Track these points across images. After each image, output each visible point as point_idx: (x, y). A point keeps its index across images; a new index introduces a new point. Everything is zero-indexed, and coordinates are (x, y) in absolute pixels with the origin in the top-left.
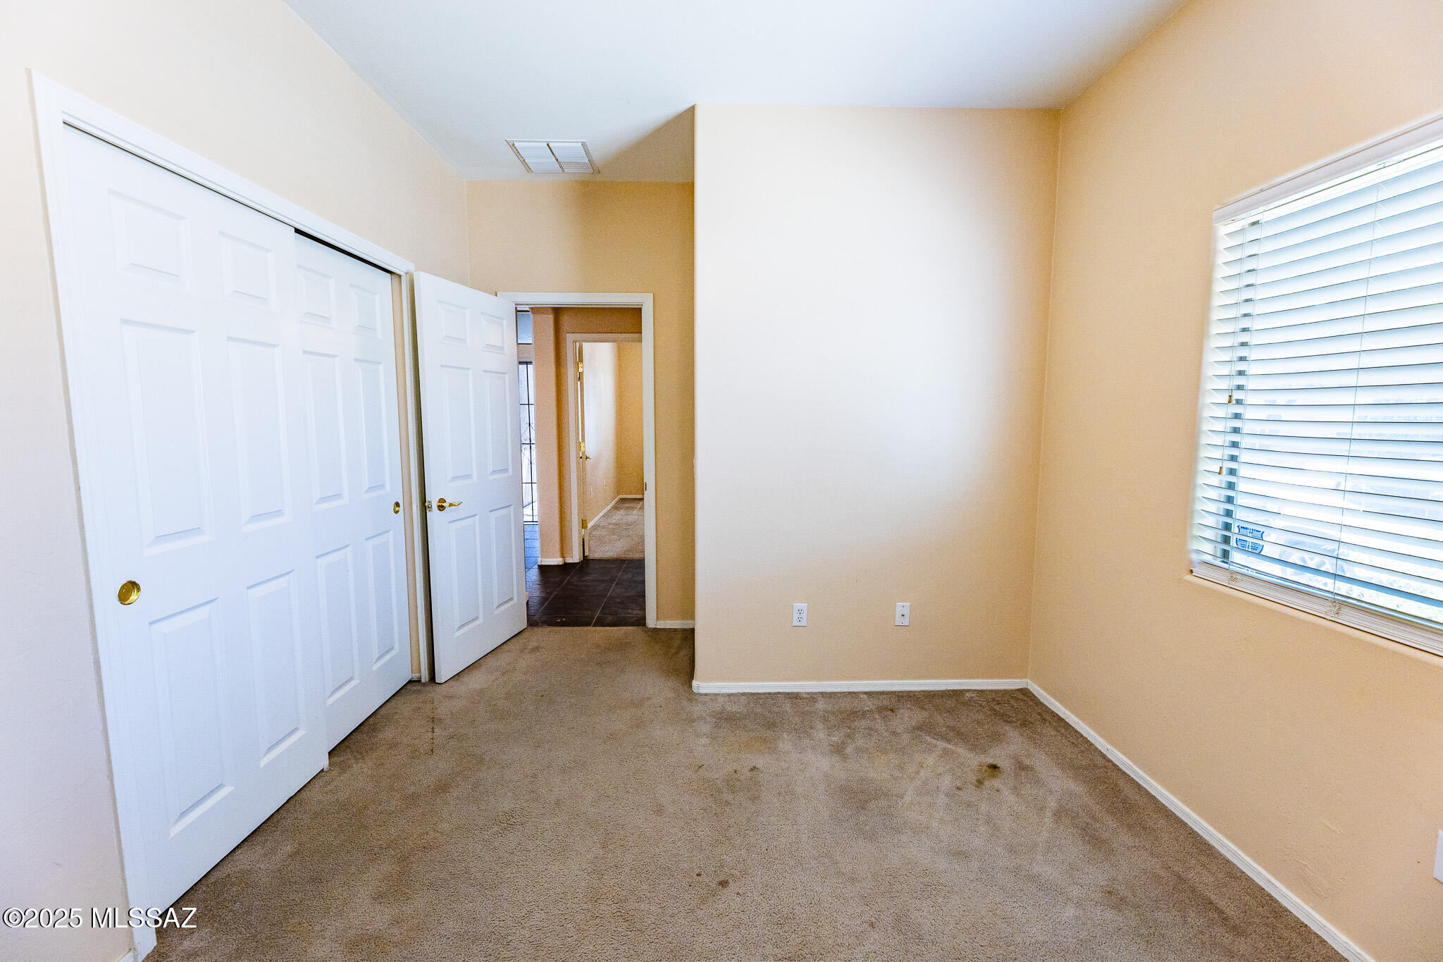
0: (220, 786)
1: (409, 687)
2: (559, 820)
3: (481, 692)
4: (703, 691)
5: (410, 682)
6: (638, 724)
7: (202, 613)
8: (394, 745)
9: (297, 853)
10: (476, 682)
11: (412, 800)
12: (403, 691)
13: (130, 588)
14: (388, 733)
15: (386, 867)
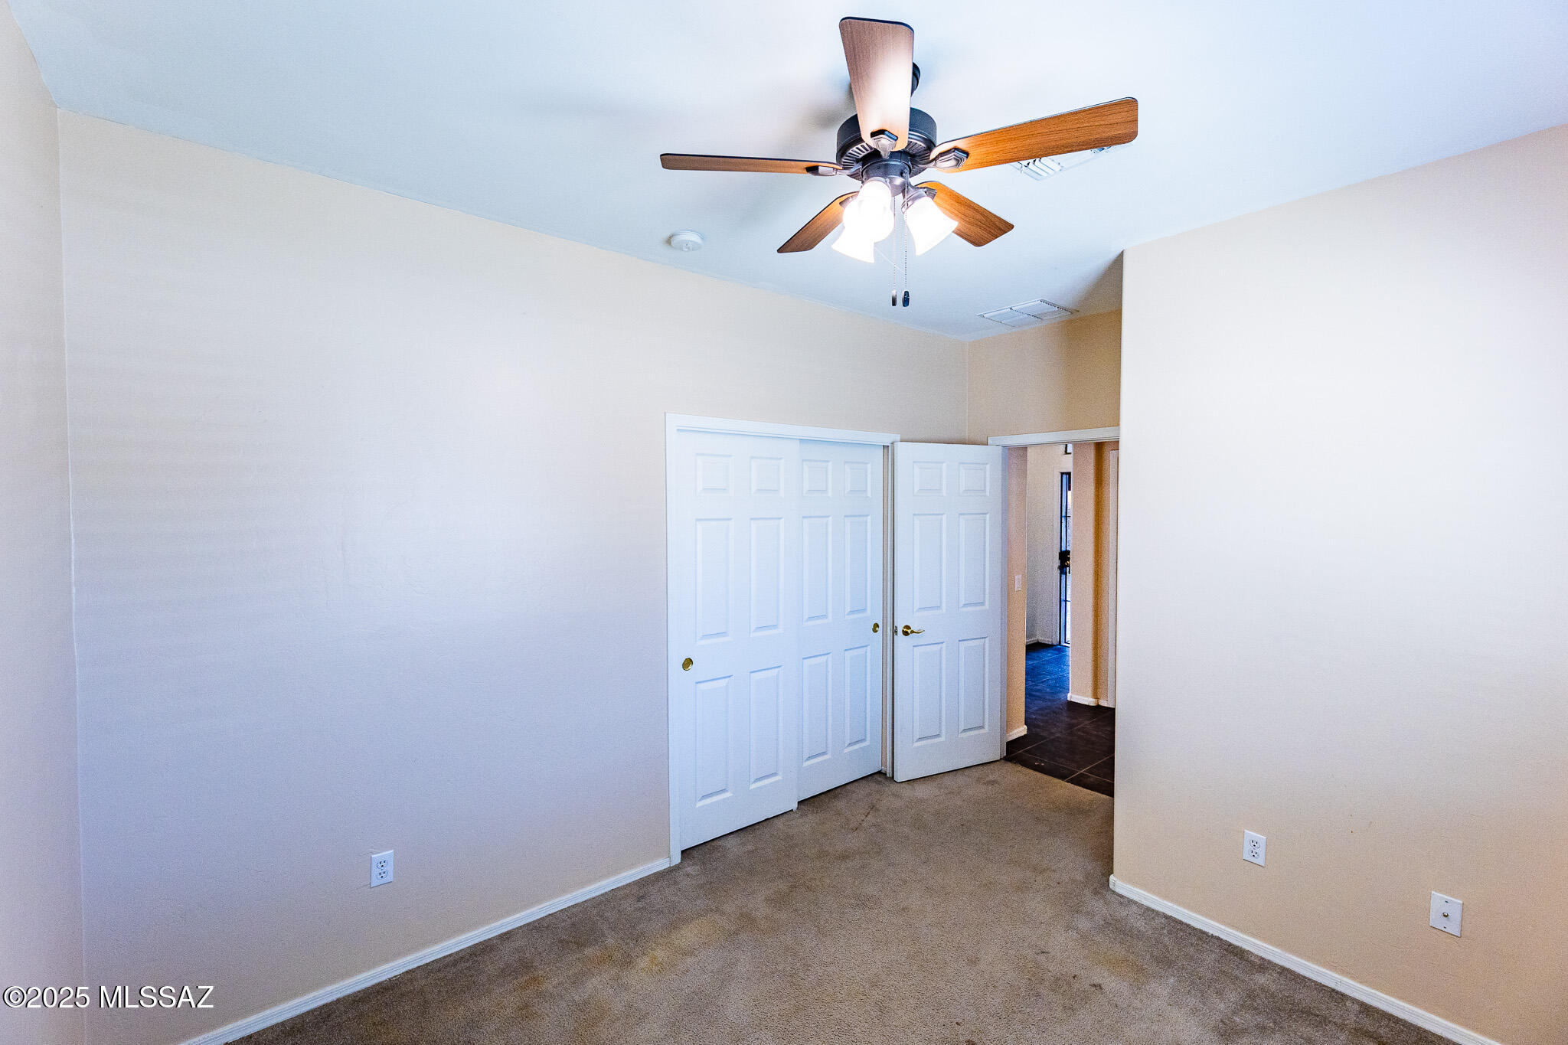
0: (724, 791)
1: (876, 776)
2: (895, 921)
3: (921, 801)
4: (1118, 890)
5: (879, 773)
6: (1022, 887)
7: (723, 683)
8: (838, 813)
9: (752, 852)
10: (922, 791)
11: (822, 854)
12: (870, 778)
13: (688, 663)
14: (840, 804)
15: (782, 886)
